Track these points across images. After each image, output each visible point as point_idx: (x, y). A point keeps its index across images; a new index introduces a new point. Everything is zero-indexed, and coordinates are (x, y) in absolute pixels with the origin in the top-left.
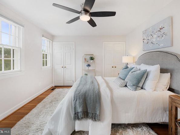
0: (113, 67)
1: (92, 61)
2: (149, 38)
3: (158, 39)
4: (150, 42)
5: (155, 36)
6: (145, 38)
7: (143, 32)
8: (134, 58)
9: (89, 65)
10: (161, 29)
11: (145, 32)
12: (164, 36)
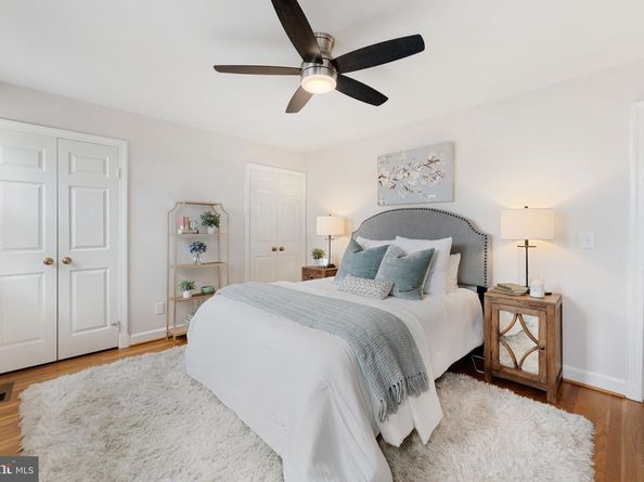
0: (274, 250)
1: (211, 230)
2: (399, 177)
3: (423, 182)
4: (400, 186)
5: (415, 175)
6: (387, 175)
7: (379, 158)
8: (346, 220)
9: (200, 247)
10: (431, 162)
11: (385, 159)
12: (438, 178)
